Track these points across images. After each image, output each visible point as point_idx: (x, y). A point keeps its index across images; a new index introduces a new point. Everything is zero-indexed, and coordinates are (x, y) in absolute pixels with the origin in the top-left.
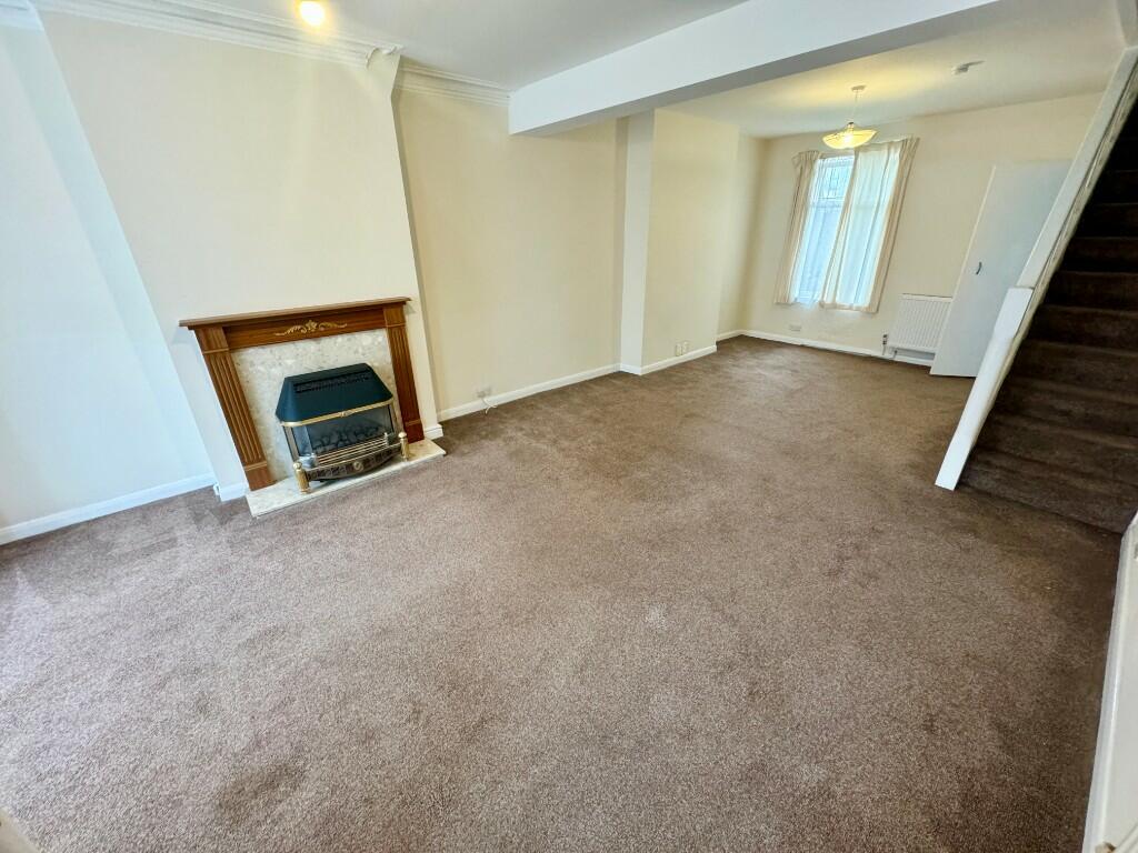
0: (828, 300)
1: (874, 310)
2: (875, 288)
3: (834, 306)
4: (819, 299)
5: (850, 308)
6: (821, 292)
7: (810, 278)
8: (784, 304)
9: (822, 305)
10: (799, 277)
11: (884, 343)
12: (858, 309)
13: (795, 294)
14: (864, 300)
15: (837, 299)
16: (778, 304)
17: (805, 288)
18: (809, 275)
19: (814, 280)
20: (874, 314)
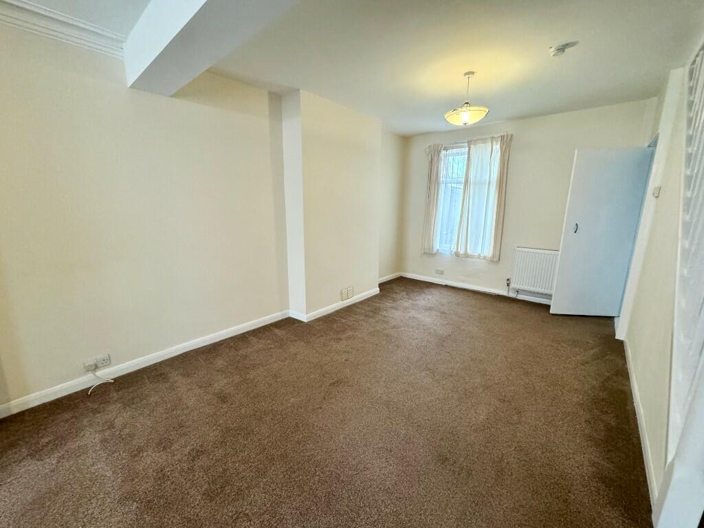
0: (462, 251)
1: (497, 259)
2: (495, 242)
3: (466, 255)
4: (455, 250)
5: (479, 257)
6: (455, 246)
7: (447, 234)
8: (429, 254)
9: (457, 255)
10: (439, 234)
11: (508, 285)
12: (485, 258)
13: (437, 246)
14: (488, 251)
15: (468, 251)
16: (425, 253)
17: (444, 241)
18: (445, 232)
19: (449, 235)
20: (496, 262)
